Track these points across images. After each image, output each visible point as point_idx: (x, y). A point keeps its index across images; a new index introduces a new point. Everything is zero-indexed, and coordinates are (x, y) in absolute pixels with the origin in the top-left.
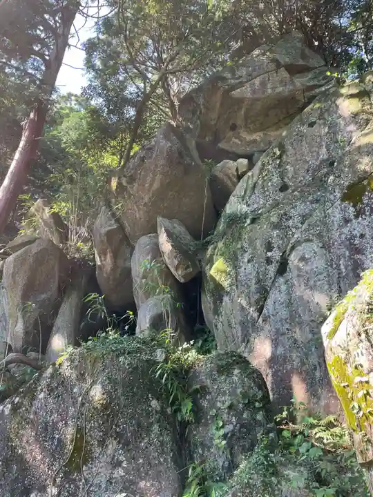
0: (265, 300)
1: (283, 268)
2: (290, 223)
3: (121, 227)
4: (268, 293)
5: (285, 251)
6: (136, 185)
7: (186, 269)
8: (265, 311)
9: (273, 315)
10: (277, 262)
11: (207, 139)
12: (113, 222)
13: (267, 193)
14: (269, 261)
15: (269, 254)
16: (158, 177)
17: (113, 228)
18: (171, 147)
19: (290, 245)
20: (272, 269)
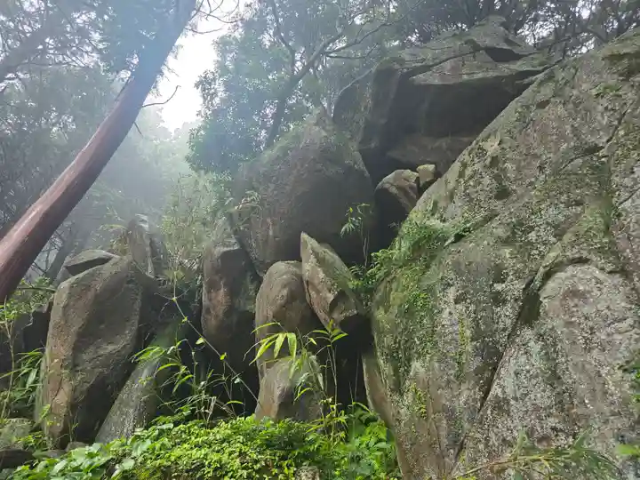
0: (495, 369)
1: (529, 310)
2: (532, 236)
3: (245, 251)
4: (500, 356)
5: (532, 281)
8: (496, 390)
9: (516, 399)
10: (516, 300)
14: (498, 299)
15: (499, 287)
17: (232, 249)
19: (542, 270)
20: (507, 314)
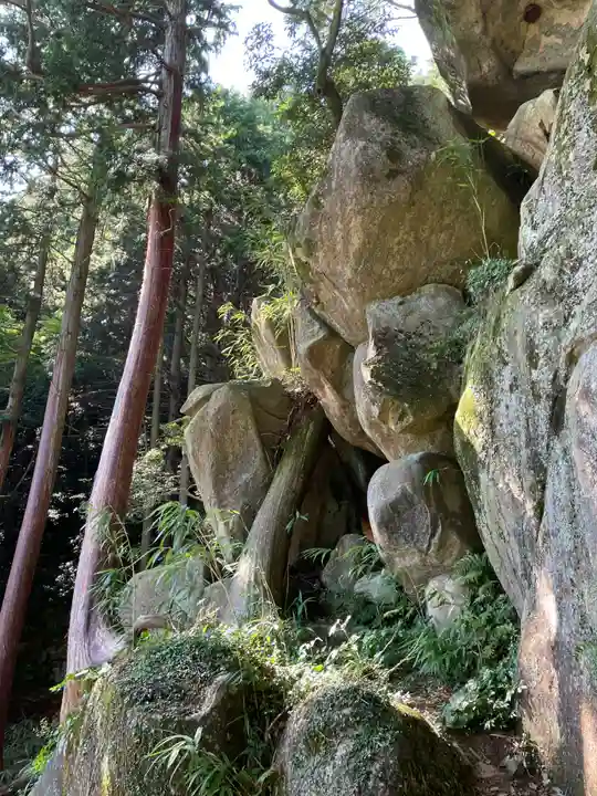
0: (544, 489)
3: (333, 333)
4: (546, 474)
6: (320, 254)
7: (401, 418)
8: (545, 516)
9: (553, 535)
10: (547, 397)
11: (485, 68)
12: (317, 327)
13: (567, 184)
14: (535, 392)
15: (534, 374)
16: (356, 222)
17: (317, 338)
18: (365, 148)
19: (563, 353)
